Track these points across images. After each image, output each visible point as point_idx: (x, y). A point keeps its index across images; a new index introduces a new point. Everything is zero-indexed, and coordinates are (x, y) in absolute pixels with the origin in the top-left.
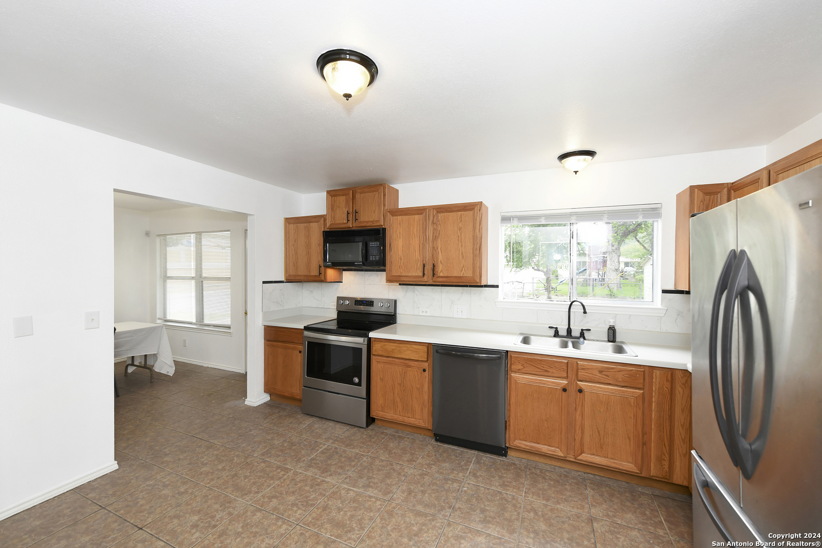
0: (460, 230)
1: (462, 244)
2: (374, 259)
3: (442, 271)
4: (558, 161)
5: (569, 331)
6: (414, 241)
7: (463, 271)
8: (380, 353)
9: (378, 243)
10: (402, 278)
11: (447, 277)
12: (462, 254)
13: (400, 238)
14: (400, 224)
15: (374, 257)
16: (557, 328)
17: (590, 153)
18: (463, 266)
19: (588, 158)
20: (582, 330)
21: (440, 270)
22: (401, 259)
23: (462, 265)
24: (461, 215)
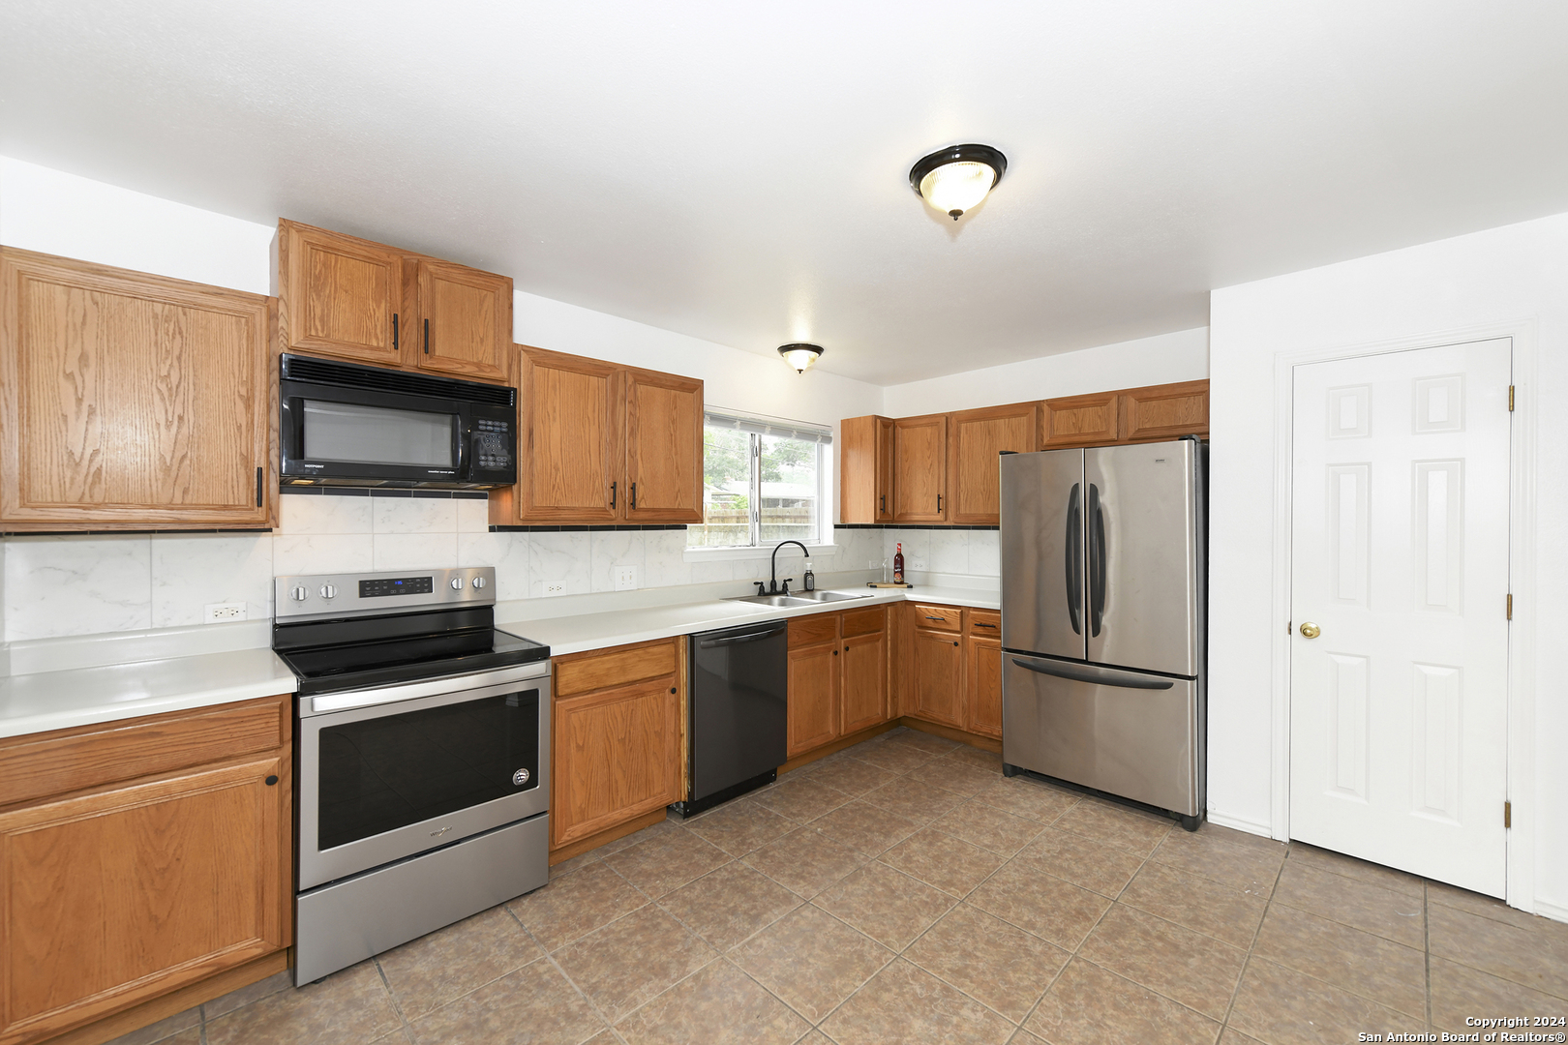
0: (673, 423)
1: (676, 449)
2: (492, 464)
3: (643, 498)
4: (778, 353)
5: (773, 583)
6: (587, 431)
7: (679, 498)
8: (580, 686)
9: (505, 424)
10: (559, 512)
11: (653, 510)
12: (677, 468)
13: (554, 420)
14: (554, 387)
15: (492, 457)
16: (762, 583)
17: (818, 350)
18: (679, 491)
19: (814, 354)
20: (785, 581)
21: (640, 496)
22: (557, 470)
23: (677, 489)
24: (675, 396)
